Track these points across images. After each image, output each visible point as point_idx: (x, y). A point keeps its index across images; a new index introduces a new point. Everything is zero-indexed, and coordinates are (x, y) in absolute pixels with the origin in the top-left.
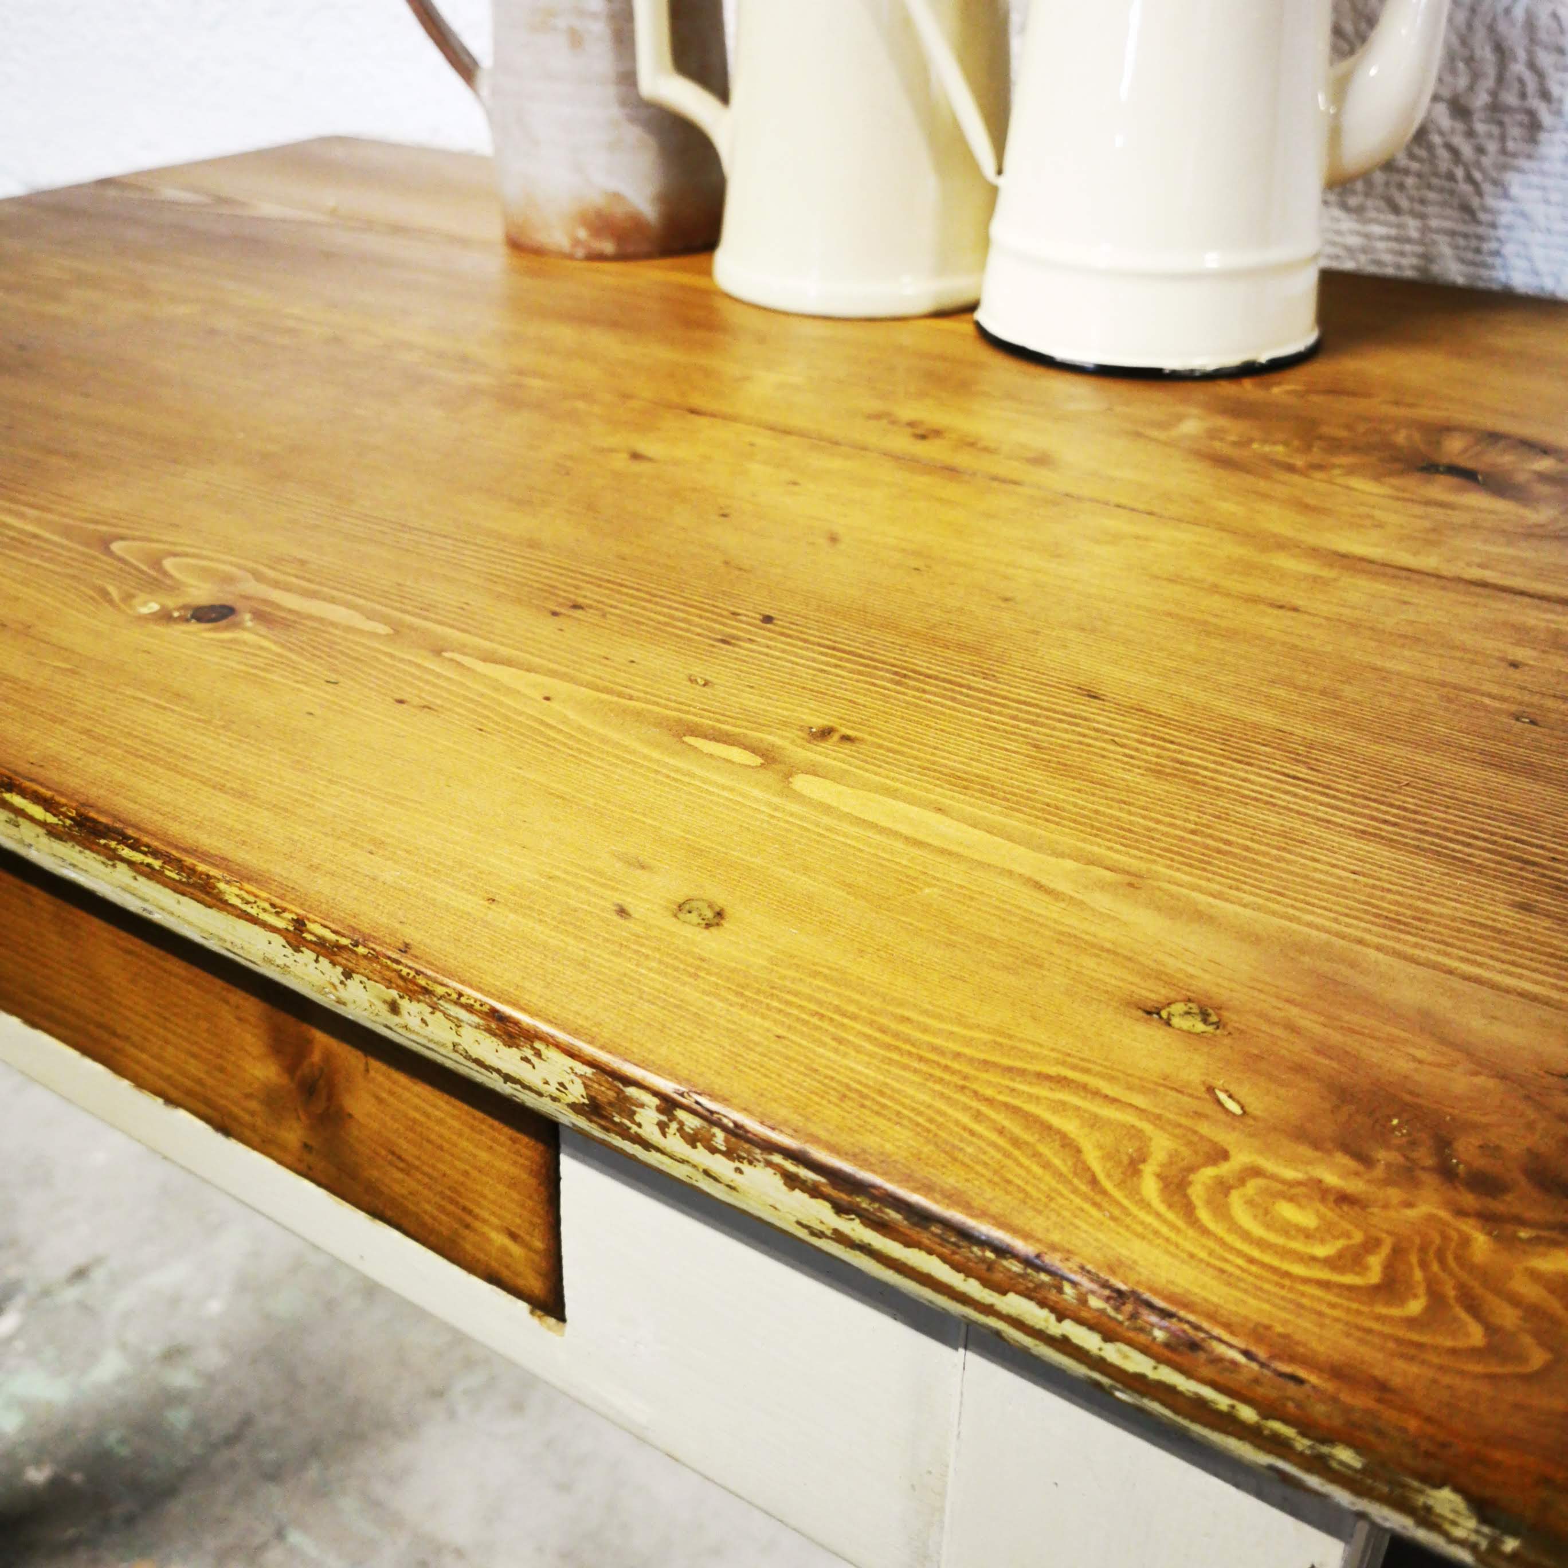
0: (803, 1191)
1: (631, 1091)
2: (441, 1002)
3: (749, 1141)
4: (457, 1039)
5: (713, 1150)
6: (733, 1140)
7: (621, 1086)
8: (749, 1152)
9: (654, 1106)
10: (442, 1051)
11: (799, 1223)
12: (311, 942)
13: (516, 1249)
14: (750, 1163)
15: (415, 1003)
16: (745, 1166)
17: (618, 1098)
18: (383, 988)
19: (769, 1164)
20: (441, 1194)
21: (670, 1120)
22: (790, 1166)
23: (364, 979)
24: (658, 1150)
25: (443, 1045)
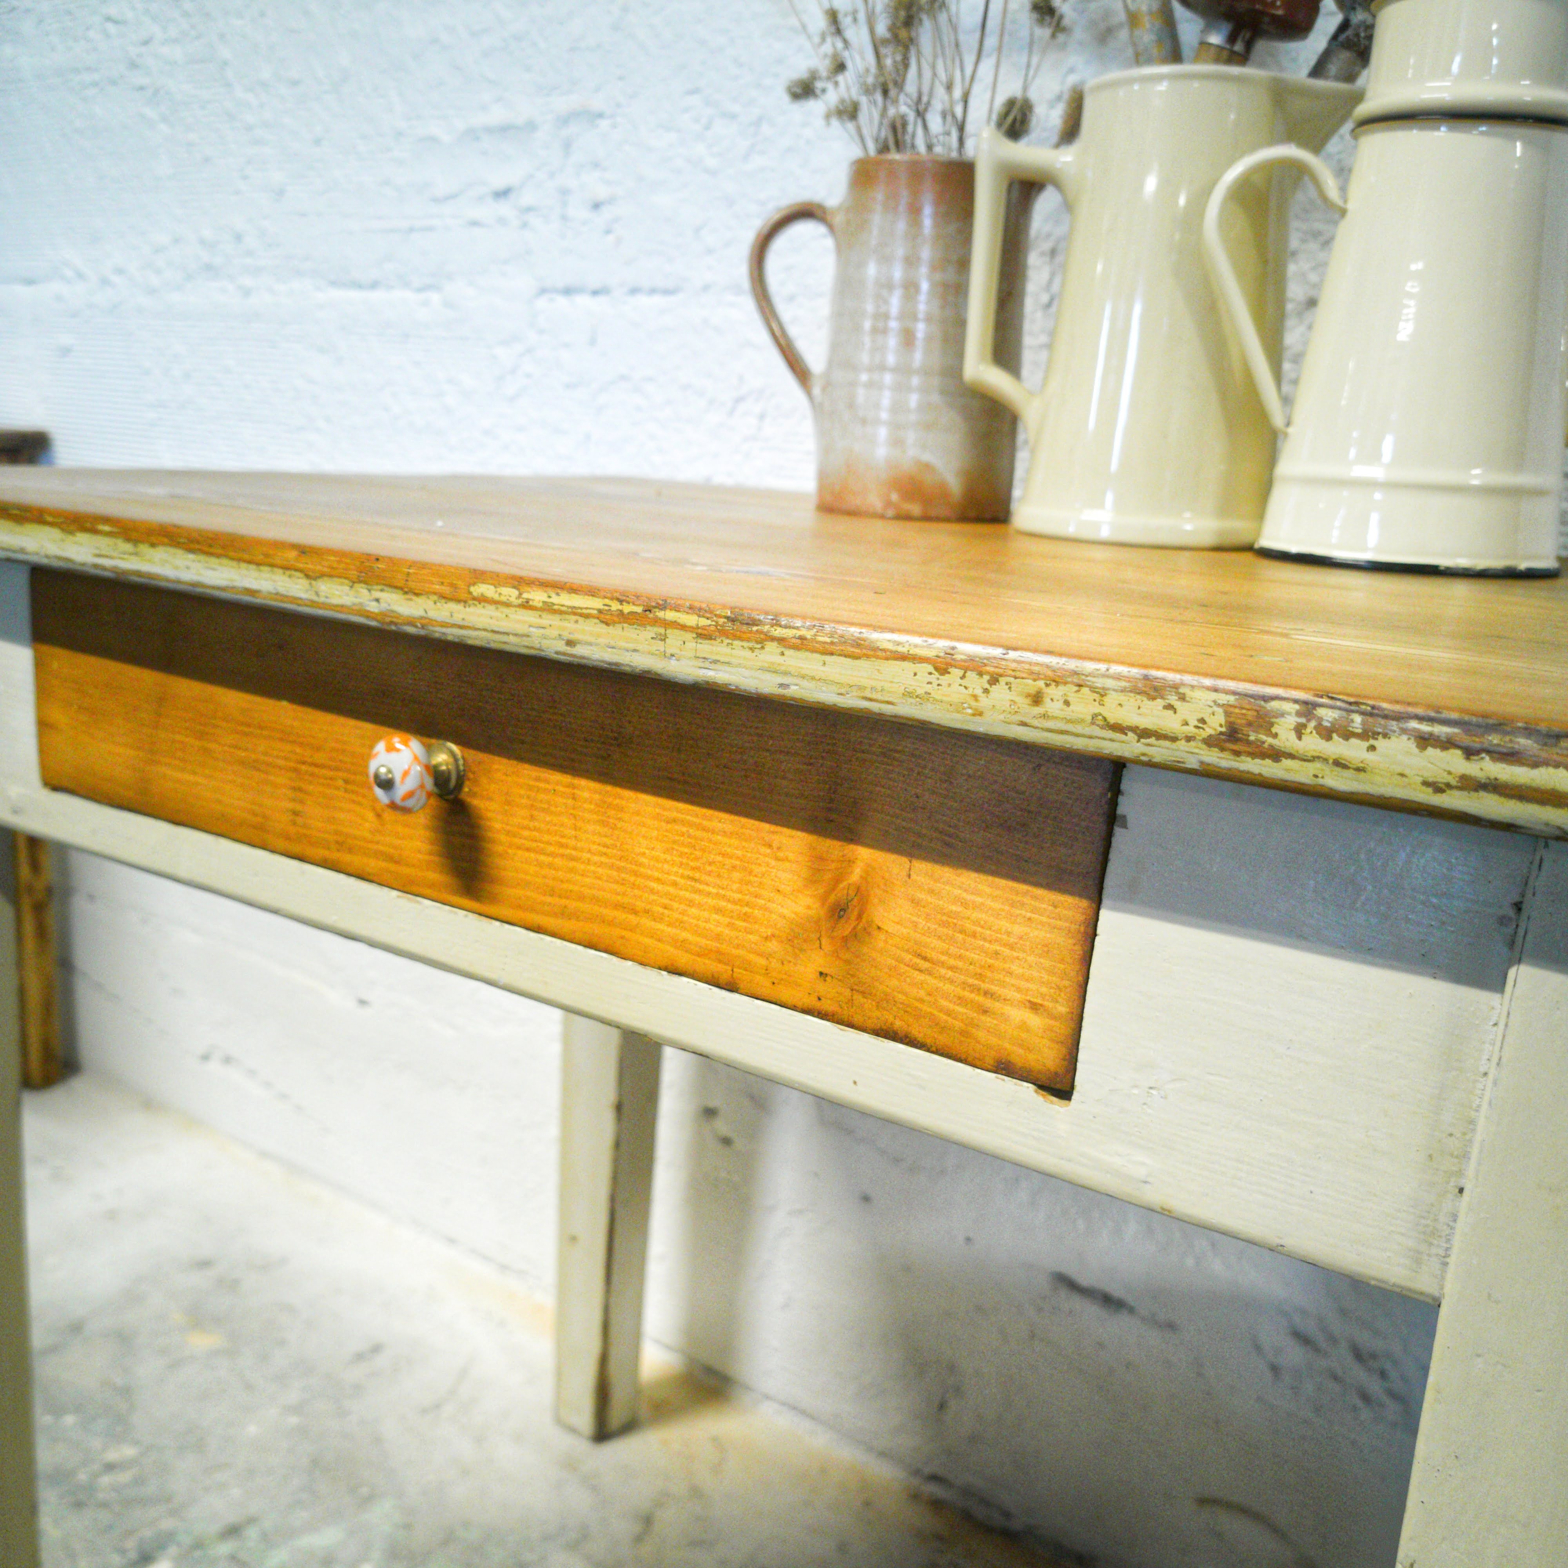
0: (1435, 747)
1: (1274, 705)
2: (1089, 678)
3: (1386, 717)
4: (1098, 709)
5: (1347, 735)
6: (1370, 720)
7: (1262, 703)
8: (1385, 727)
9: (1294, 711)
10: (1078, 729)
11: (1426, 783)
12: (962, 660)
13: (1035, 1021)
14: (1385, 736)
15: (1061, 687)
16: (1380, 743)
17: (1259, 716)
18: (1030, 682)
19: (1404, 731)
20: (964, 985)
21: (1309, 720)
22: (1425, 728)
23: (1012, 680)
24: (1291, 756)
25: (1082, 721)
